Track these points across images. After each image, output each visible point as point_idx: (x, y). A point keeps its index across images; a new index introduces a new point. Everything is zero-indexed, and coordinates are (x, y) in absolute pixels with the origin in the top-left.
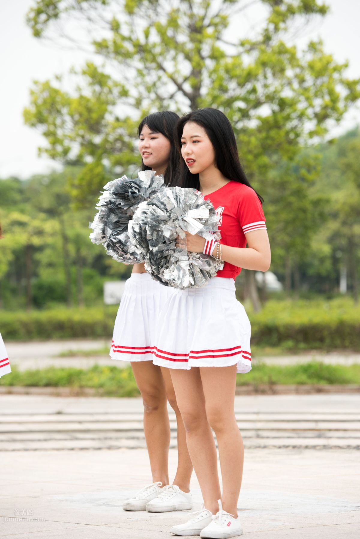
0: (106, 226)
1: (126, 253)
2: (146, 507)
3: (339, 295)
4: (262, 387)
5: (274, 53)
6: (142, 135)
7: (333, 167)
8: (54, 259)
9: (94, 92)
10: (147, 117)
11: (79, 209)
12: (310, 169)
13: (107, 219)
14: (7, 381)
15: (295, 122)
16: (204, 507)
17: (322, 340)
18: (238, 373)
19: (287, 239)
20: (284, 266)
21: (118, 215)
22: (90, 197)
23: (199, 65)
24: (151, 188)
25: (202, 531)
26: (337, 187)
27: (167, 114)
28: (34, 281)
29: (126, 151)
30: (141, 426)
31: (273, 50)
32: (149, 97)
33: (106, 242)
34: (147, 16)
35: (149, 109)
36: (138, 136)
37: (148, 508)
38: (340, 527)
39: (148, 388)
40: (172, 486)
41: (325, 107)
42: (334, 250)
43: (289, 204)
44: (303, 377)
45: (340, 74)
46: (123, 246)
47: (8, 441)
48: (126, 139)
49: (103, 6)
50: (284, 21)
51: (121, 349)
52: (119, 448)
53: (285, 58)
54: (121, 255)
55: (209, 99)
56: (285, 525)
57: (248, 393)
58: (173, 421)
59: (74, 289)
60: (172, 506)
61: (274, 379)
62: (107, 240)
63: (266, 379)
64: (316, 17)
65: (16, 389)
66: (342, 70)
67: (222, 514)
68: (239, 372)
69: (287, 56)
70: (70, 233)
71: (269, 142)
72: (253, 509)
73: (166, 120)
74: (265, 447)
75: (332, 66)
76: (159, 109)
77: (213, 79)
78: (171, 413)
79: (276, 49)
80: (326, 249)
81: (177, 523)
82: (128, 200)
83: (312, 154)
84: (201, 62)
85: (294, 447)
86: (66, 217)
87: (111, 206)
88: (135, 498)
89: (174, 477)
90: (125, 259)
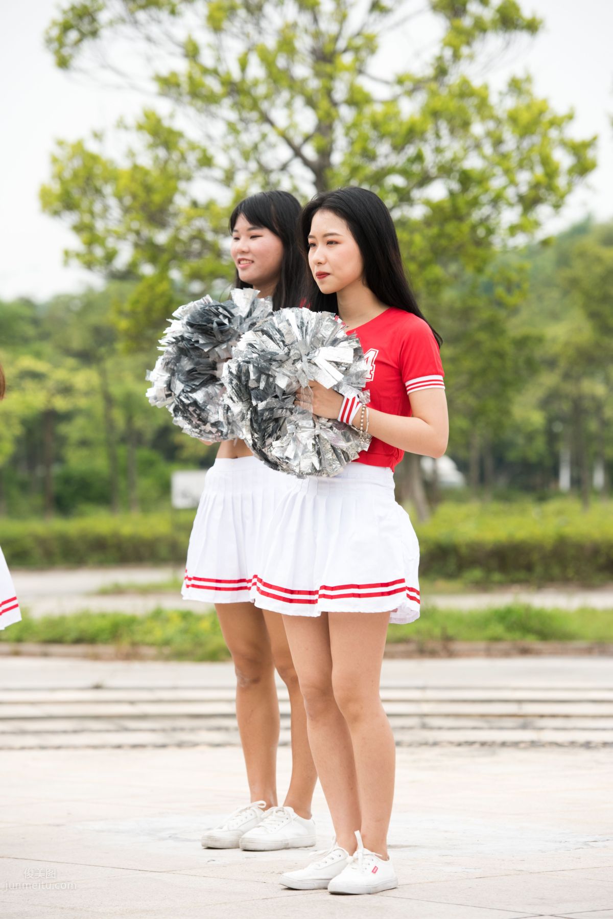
0: (173, 377)
1: (205, 422)
2: (240, 842)
3: (559, 494)
4: (431, 645)
5: (452, 95)
6: (236, 231)
7: (549, 283)
8: (90, 434)
9: (156, 159)
10: (244, 202)
11: (132, 351)
12: (510, 287)
13: (176, 365)
14: (13, 634)
15: (486, 210)
16: (337, 843)
17: (529, 568)
18: (391, 623)
19: (472, 401)
20: (468, 446)
21: (193, 359)
22: (149, 332)
23: (328, 115)
24: (250, 318)
25: (331, 882)
26: (555, 316)
27: (277, 196)
28: (56, 470)
29: (208, 256)
30: (232, 708)
31: (450, 92)
32: (246, 168)
33: (173, 403)
34: (244, 33)
35: (247, 188)
36: (229, 233)
37: (243, 843)
38: (558, 876)
39: (243, 647)
40: (283, 808)
41: (536, 186)
42: (550, 421)
43: (477, 345)
44: (498, 629)
45: (561, 131)
46: (200, 410)
47: (13, 733)
48: (209, 237)
49: (172, 18)
50: (468, 43)
51: (198, 583)
52: (195, 745)
53: (470, 104)
54: (197, 425)
55: (344, 172)
56: (467, 872)
57: (408, 655)
58: (284, 701)
59: (122, 484)
60: (281, 841)
61: (451, 631)
62: (175, 399)
63: (437, 631)
64: (521, 38)
65: (26, 647)
66: (564, 124)
67: (363, 855)
68: (393, 622)
69: (474, 101)
70: (116, 391)
71: (444, 242)
72: (416, 846)
73: (275, 206)
74: (435, 744)
75: (547, 117)
76: (263, 187)
77: (352, 139)
78: (281, 688)
79: (456, 90)
80: (537, 418)
81: (291, 868)
82: (212, 336)
83: (515, 261)
84: (333, 111)
85: (483, 744)
86: (109, 364)
87: (181, 344)
88: (221, 828)
89: (286, 793)
90: (203, 432)
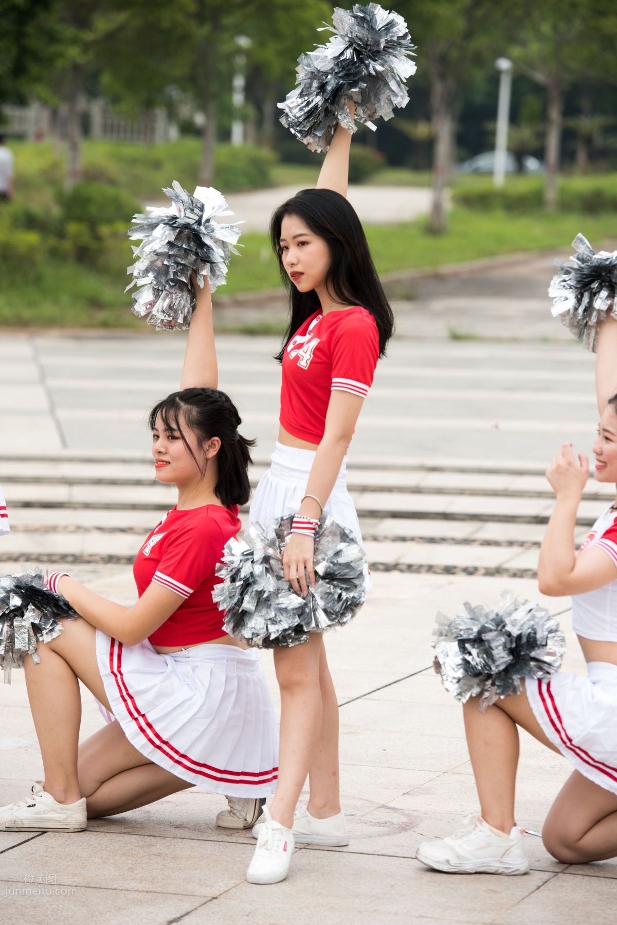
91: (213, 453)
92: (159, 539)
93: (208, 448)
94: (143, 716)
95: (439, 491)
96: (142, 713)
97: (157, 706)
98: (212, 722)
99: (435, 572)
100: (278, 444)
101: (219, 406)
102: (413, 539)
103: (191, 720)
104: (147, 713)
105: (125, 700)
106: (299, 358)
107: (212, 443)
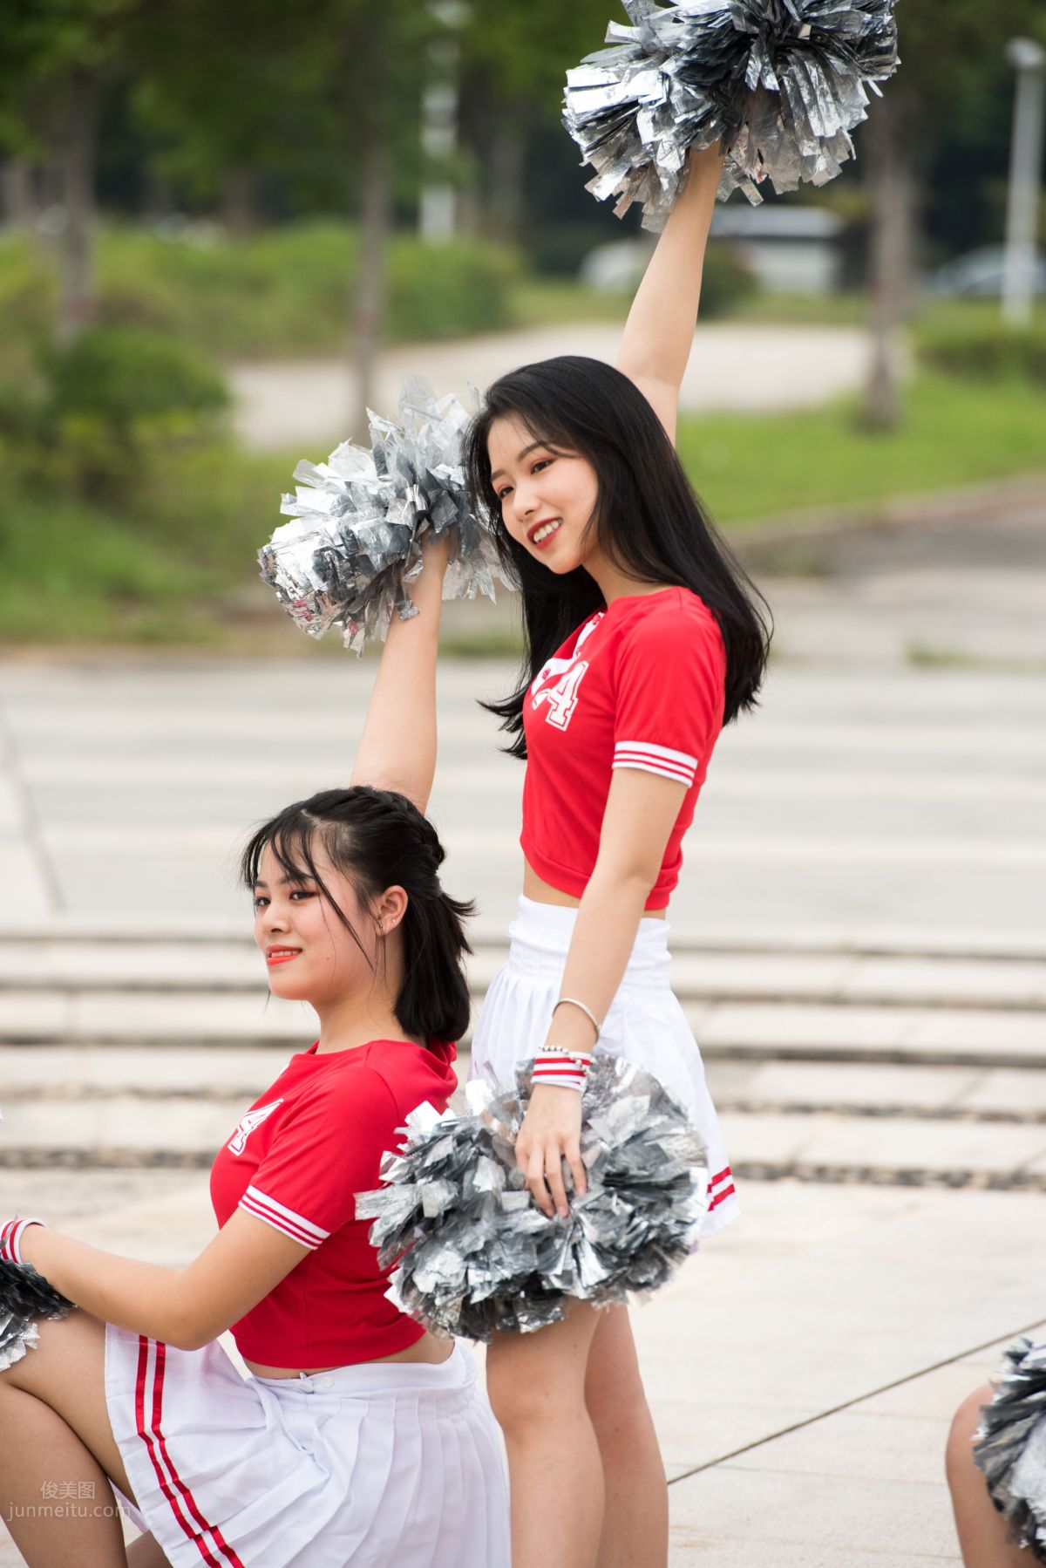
91: (392, 921)
92: (264, 1119)
93: (380, 912)
94: (214, 1530)
95: (886, 1002)
96: (211, 1525)
97: (244, 1508)
98: (366, 1541)
99: (877, 1183)
100: (524, 901)
101: (397, 818)
102: (827, 1109)
103: (319, 1538)
104: (222, 1523)
105: (170, 1497)
106: (550, 705)
107: (388, 901)
